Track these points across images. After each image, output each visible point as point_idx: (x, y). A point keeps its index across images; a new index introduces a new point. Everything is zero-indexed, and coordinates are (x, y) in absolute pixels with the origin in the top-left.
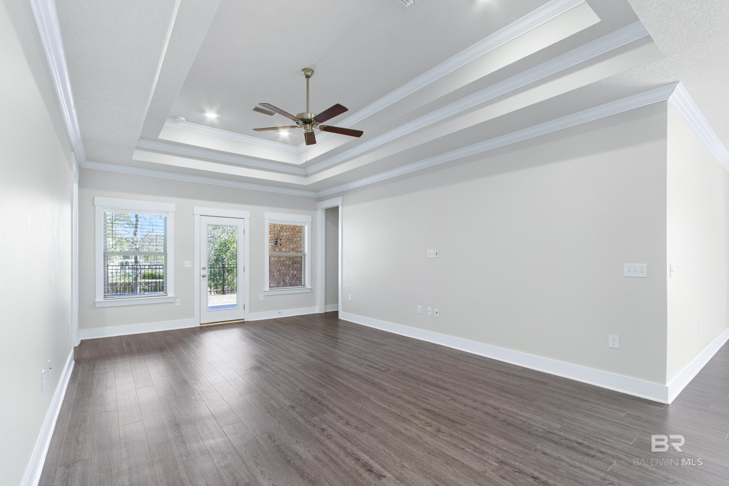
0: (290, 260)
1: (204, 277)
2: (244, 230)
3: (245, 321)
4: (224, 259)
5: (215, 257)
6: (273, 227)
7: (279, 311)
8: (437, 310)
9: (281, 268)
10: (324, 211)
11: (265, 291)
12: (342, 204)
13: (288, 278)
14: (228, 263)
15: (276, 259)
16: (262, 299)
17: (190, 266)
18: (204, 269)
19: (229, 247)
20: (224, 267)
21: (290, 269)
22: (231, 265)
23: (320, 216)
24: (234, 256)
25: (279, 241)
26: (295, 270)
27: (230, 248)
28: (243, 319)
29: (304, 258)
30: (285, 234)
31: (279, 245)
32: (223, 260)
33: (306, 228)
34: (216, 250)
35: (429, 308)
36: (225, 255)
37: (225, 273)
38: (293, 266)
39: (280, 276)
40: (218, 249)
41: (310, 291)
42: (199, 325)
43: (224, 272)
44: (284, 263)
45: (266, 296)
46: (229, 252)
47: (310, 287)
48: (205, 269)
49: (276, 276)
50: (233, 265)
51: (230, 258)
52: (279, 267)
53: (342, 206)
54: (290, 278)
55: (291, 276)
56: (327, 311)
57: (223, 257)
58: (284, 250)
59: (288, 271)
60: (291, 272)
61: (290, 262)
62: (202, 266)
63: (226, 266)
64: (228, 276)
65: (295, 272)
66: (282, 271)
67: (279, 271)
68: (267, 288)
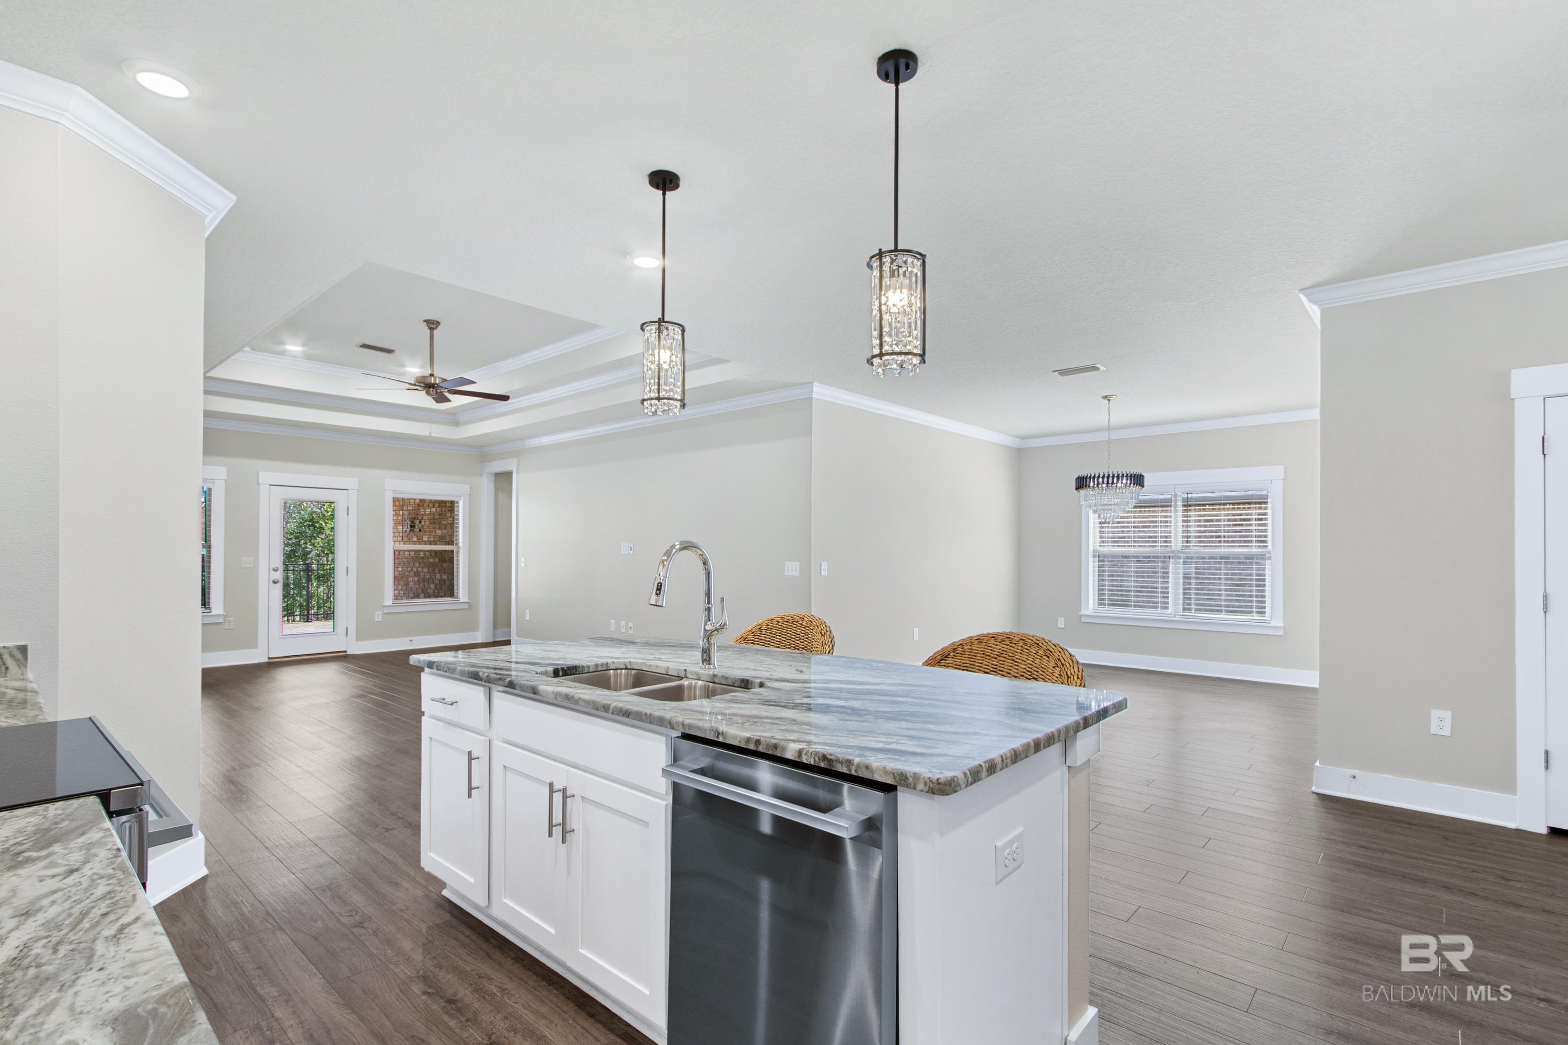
0: (436, 556)
1: (275, 582)
2: (348, 507)
3: (348, 653)
4: (310, 552)
5: (288, 549)
6: (400, 504)
7: (411, 638)
8: (631, 625)
9: (420, 569)
10: (493, 478)
11: (384, 606)
12: (518, 469)
13: (432, 586)
14: (318, 561)
15: (412, 554)
16: (379, 618)
17: (251, 566)
18: (275, 570)
19: (321, 528)
20: (308, 569)
21: (437, 570)
22: (324, 564)
23: (486, 486)
24: (330, 547)
25: (417, 522)
26: (445, 573)
27: (324, 529)
28: (345, 651)
29: (458, 552)
30: (428, 511)
31: (417, 530)
32: (307, 555)
33: (461, 503)
34: (291, 534)
35: (623, 623)
36: (310, 545)
37: (311, 581)
38: (442, 566)
39: (419, 584)
40: (294, 532)
41: (466, 606)
42: (266, 660)
43: (309, 580)
44: (426, 561)
45: (386, 613)
46: (322, 539)
47: (467, 600)
48: (277, 570)
49: (412, 584)
50: (330, 565)
51: (323, 552)
52: (417, 568)
53: (518, 472)
54: (436, 586)
55: (437, 582)
56: (497, 640)
57: (306, 548)
58: (425, 539)
59: (433, 577)
60: (438, 576)
61: (437, 560)
62: (273, 566)
63: (314, 567)
64: (318, 587)
65: (445, 577)
66: (422, 575)
67: (417, 574)
68: (388, 600)
